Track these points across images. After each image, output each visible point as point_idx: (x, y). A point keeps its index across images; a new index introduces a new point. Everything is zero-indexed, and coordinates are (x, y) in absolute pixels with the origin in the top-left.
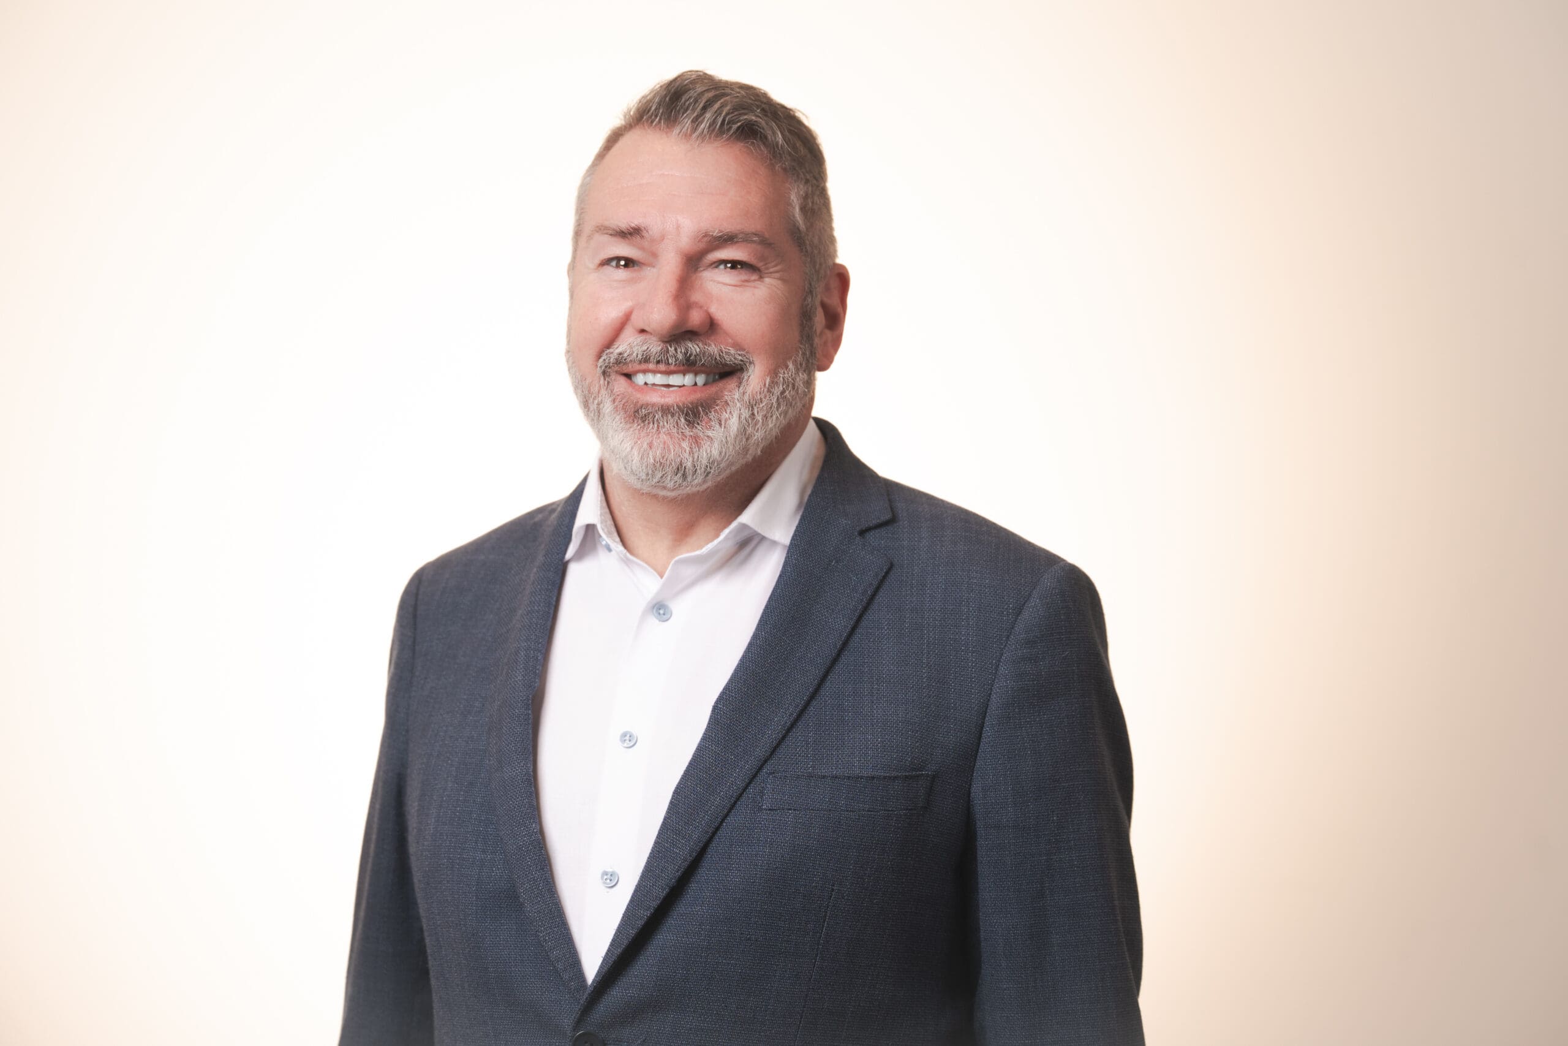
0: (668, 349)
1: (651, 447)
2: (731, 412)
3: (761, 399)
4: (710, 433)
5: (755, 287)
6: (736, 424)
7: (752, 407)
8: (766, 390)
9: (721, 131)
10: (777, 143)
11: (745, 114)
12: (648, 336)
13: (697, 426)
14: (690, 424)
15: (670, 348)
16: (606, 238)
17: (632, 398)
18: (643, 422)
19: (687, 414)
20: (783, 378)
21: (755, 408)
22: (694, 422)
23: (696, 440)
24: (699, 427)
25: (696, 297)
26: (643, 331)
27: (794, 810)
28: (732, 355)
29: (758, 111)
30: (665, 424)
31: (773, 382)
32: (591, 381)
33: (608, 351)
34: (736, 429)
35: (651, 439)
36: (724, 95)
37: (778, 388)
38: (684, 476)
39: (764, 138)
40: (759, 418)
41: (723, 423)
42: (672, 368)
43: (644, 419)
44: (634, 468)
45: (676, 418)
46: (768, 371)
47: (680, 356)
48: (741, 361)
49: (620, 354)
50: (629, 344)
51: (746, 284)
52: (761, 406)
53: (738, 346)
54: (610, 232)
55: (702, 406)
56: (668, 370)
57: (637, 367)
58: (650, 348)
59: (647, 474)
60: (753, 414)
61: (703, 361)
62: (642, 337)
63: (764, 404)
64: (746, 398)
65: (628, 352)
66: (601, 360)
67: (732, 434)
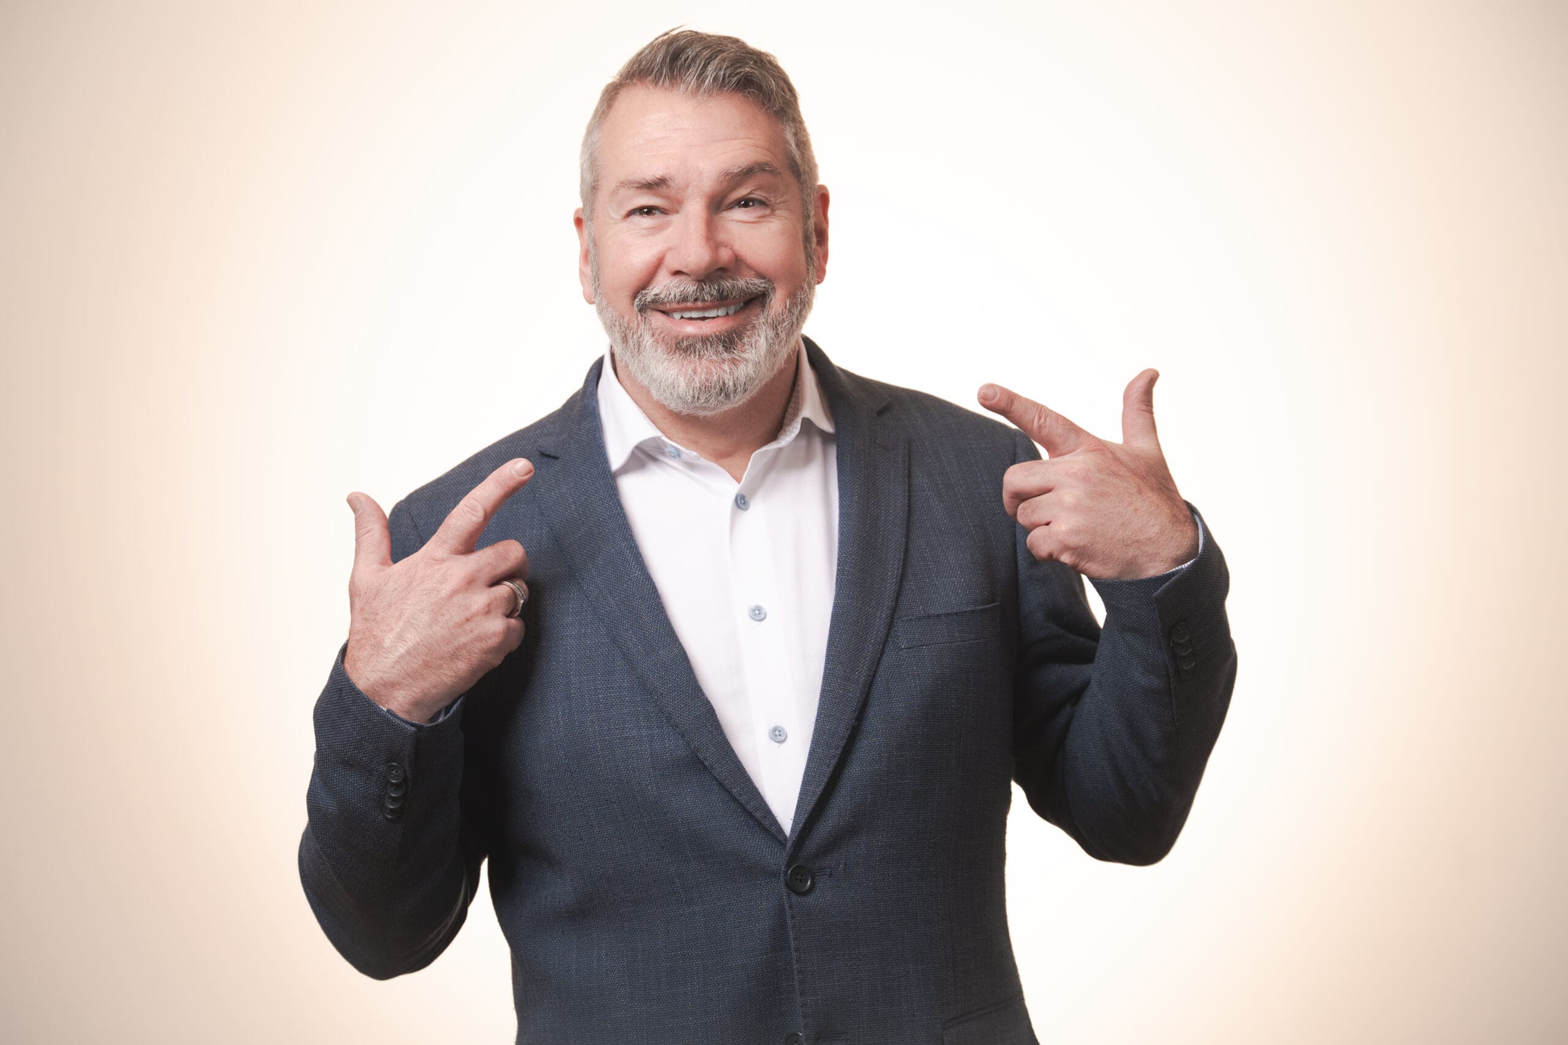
0: (702, 286)
1: (695, 373)
2: (758, 335)
3: (783, 319)
4: (745, 356)
5: (769, 222)
6: (765, 344)
7: (776, 327)
8: (787, 311)
9: (723, 85)
10: (772, 90)
11: (740, 67)
12: (683, 277)
13: (734, 351)
14: (727, 349)
15: (704, 286)
16: (632, 192)
17: (672, 332)
18: (686, 352)
19: (725, 341)
20: (801, 299)
21: (779, 328)
22: (730, 347)
23: (734, 362)
24: (735, 352)
25: (722, 237)
26: (677, 273)
27: (926, 645)
28: (757, 284)
29: (751, 63)
30: (706, 352)
31: (792, 303)
32: (629, 318)
33: (644, 292)
34: (765, 349)
35: (694, 366)
36: (721, 51)
37: (797, 308)
38: (727, 396)
39: (760, 88)
40: (783, 336)
41: (753, 345)
42: (708, 304)
43: (686, 350)
44: (680, 393)
45: (715, 346)
46: (787, 294)
47: (715, 293)
48: (764, 287)
49: (656, 295)
50: (664, 286)
51: (762, 220)
52: (784, 325)
53: (760, 275)
54: (636, 185)
55: (736, 334)
56: (704, 306)
57: (675, 306)
58: (686, 289)
59: (694, 397)
60: (778, 334)
61: (734, 294)
62: (677, 280)
63: (786, 324)
64: (770, 320)
65: (664, 293)
66: (637, 300)
67: (762, 354)
